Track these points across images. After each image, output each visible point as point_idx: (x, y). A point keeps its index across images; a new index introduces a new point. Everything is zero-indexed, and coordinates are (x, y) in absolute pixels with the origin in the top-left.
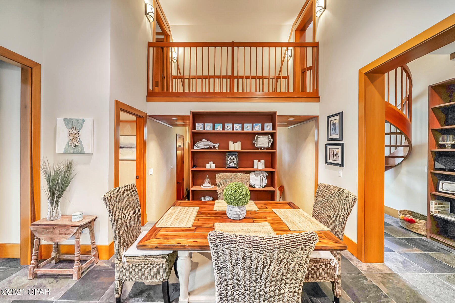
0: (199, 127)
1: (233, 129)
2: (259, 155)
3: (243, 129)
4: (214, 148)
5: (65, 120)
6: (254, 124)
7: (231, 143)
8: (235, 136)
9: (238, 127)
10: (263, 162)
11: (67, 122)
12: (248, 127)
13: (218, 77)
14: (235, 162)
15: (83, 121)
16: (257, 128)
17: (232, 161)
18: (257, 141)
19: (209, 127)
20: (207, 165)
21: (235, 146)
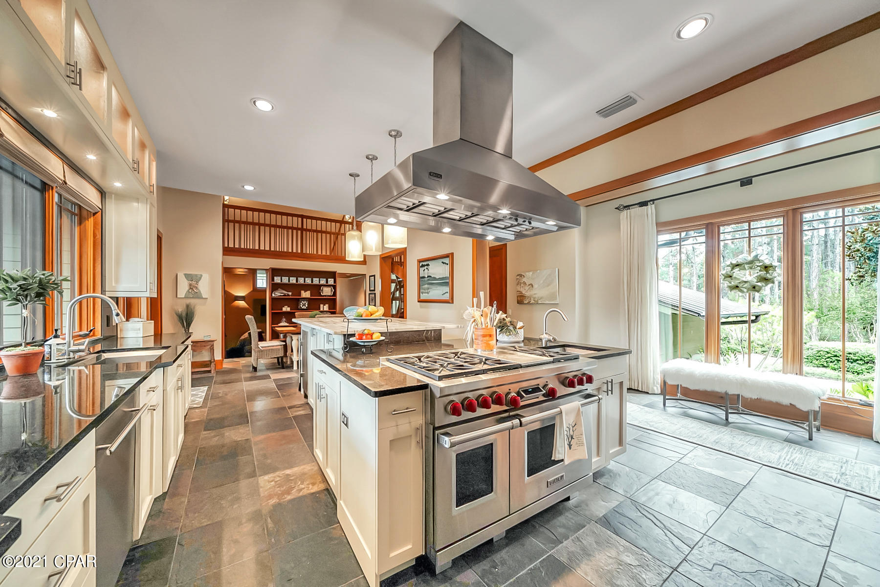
0: (277, 280)
1: (305, 282)
2: (325, 300)
3: (312, 282)
4: (288, 295)
5: (185, 275)
6: (321, 279)
7: (302, 292)
8: (305, 287)
9: (308, 281)
10: (327, 305)
11: (187, 276)
12: (316, 281)
13: (280, 227)
14: (307, 306)
15: (201, 275)
16: (323, 281)
17: (304, 305)
18: (322, 290)
19: (285, 280)
20: (283, 308)
21: (306, 294)
